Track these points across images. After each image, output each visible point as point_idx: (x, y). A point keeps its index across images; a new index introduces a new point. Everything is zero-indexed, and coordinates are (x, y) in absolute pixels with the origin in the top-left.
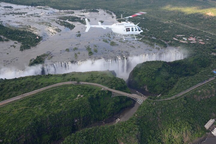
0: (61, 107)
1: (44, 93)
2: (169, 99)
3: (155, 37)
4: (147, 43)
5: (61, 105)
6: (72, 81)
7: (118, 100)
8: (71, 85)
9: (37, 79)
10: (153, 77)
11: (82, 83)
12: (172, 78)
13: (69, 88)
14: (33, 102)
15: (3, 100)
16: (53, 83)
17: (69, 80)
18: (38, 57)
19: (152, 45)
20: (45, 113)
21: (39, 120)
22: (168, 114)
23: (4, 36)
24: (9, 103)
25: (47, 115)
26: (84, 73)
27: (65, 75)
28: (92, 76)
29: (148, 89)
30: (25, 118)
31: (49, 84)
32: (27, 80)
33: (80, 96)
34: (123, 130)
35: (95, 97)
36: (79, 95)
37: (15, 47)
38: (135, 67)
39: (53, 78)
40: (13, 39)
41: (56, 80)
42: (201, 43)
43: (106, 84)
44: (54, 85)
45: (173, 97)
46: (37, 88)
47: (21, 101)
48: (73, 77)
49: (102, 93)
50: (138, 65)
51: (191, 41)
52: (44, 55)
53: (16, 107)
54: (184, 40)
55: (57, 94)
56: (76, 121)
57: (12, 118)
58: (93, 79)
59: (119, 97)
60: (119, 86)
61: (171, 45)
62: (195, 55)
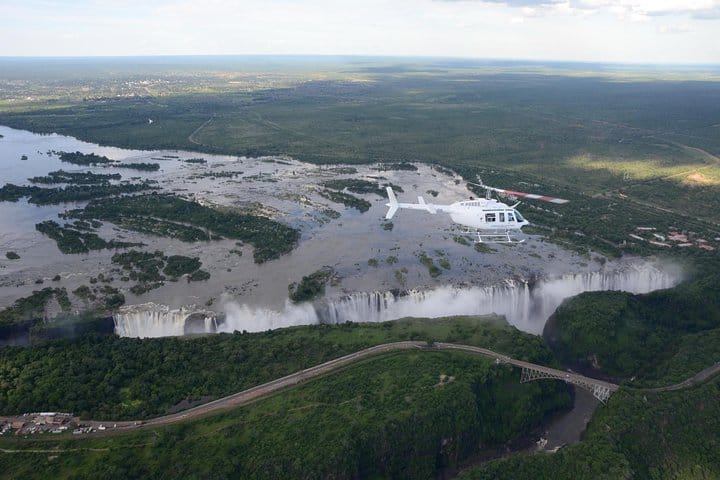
0: (408, 405)
1: (351, 367)
2: (678, 387)
3: (582, 231)
4: (567, 247)
5: (408, 399)
6: (412, 339)
7: (539, 390)
8: (415, 351)
9: (322, 335)
10: (613, 333)
11: (439, 345)
12: (654, 335)
13: (413, 358)
14: (332, 390)
15: (258, 383)
16: (368, 345)
17: (403, 338)
18: (305, 279)
19: (582, 252)
20: (373, 418)
21: (364, 436)
22: (686, 428)
23: (208, 227)
24: (274, 391)
25: (381, 425)
26: (436, 321)
27: (388, 325)
28: (460, 328)
29: (599, 363)
30: (328, 431)
31: (357, 348)
32: (297, 335)
33: (447, 379)
34: (590, 465)
35: (484, 380)
36: (443, 377)
37: (240, 254)
38: (561, 308)
39: (361, 332)
40: (231, 235)
41: (371, 337)
42: (703, 246)
43: (503, 350)
44: (371, 350)
45: (688, 383)
46: (330, 356)
47: (303, 387)
48: (410, 330)
49: (501, 372)
50: (565, 301)
51: (679, 242)
52: (318, 275)
53: (296, 402)
54: (657, 240)
55: (387, 373)
56: (445, 442)
57: (298, 430)
58: (465, 337)
59: (540, 382)
60: (534, 354)
61: (629, 251)
62: (700, 276)
